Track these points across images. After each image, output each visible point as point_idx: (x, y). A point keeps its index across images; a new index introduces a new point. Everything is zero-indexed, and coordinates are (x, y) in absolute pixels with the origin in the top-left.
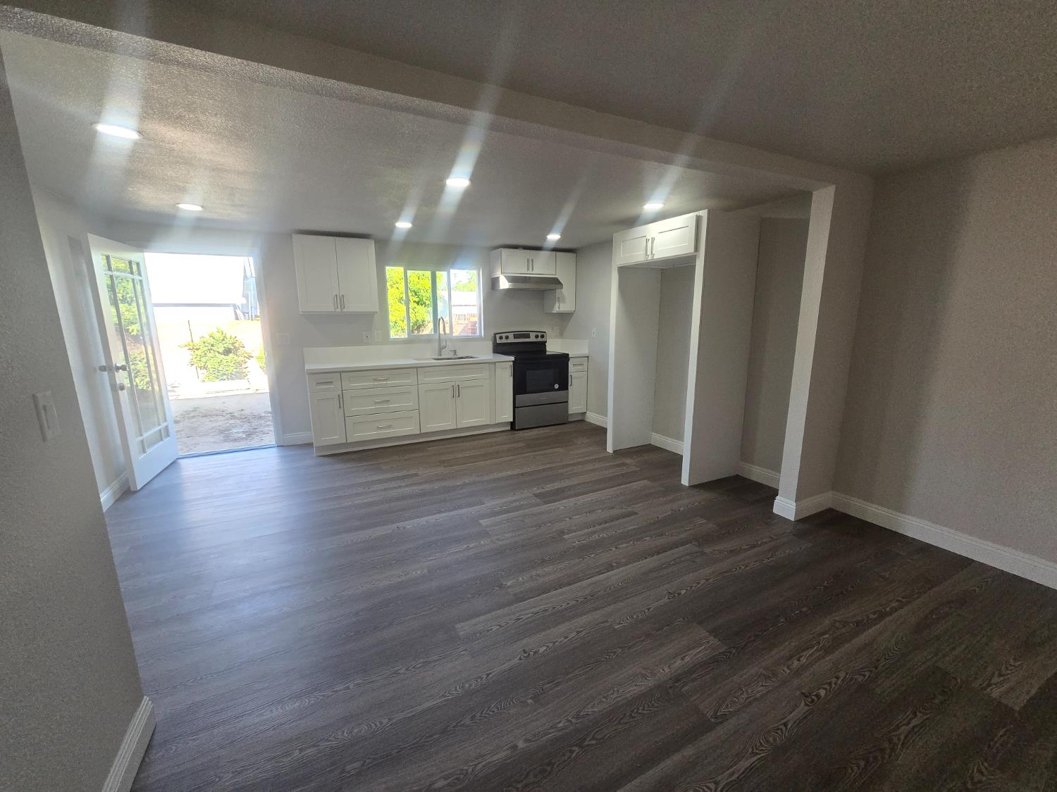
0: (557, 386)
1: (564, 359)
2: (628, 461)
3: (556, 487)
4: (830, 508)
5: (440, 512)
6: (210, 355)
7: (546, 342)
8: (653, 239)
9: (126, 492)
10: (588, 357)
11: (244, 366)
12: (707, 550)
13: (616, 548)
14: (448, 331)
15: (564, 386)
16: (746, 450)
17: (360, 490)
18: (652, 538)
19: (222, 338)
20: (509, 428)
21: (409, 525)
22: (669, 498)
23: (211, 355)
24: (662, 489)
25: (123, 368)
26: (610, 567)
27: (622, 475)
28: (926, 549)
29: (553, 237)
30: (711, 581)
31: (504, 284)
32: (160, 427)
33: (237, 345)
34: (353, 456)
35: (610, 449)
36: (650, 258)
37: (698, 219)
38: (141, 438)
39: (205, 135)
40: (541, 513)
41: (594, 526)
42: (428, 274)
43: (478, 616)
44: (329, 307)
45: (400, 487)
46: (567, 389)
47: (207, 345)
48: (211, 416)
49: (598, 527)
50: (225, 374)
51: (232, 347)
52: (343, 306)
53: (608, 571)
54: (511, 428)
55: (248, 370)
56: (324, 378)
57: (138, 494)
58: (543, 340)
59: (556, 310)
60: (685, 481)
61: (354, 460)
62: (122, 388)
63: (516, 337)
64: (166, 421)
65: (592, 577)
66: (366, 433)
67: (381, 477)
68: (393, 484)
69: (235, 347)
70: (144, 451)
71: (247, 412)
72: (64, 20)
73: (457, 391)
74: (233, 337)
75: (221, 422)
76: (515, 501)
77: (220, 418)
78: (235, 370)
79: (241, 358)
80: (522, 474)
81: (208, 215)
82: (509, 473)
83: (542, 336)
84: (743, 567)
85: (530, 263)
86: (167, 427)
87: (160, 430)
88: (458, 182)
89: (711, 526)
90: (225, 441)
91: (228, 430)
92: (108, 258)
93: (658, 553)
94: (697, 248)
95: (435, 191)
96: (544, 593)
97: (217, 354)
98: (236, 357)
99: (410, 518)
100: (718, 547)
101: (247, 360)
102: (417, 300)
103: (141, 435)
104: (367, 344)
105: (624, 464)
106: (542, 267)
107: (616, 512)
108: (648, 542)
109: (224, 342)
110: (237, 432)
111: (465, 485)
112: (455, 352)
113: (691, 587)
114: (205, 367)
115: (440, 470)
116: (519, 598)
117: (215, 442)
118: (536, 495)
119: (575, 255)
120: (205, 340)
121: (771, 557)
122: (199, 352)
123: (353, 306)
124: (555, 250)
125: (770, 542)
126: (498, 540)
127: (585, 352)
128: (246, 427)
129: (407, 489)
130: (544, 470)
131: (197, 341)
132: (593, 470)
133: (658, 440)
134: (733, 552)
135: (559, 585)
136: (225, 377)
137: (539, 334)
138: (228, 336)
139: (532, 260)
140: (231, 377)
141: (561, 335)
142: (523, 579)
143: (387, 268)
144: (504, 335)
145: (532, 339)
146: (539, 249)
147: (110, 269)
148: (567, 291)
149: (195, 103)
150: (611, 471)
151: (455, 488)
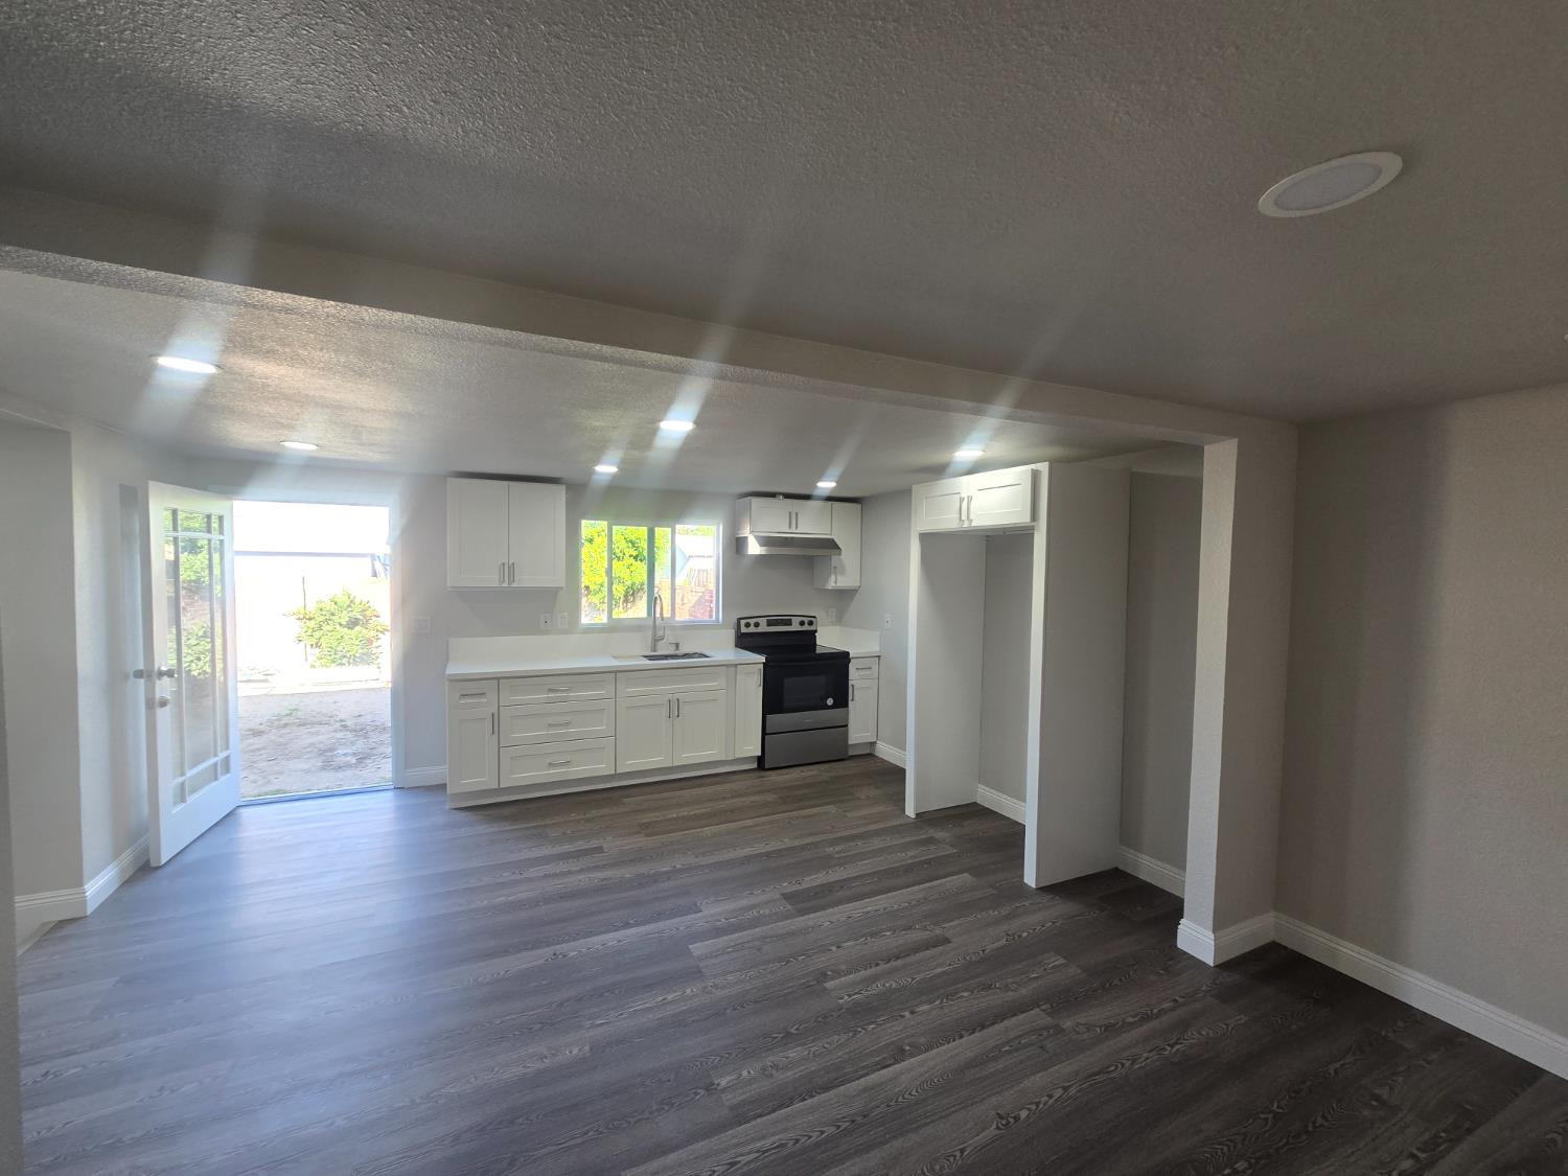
0: (830, 702)
1: (841, 660)
2: (939, 834)
3: (818, 882)
4: (1274, 942)
5: (626, 925)
6: (326, 628)
7: (816, 631)
8: (970, 499)
9: (144, 869)
10: (879, 657)
11: (375, 644)
12: (1068, 1024)
13: (912, 1013)
14: (667, 614)
15: (842, 701)
16: (1127, 824)
17: (507, 876)
18: (972, 992)
19: (348, 603)
20: (755, 766)
21: (573, 949)
22: (1005, 911)
23: (329, 628)
24: (995, 892)
25: (170, 674)
26: (899, 1054)
27: (928, 862)
28: (1451, 1039)
29: (826, 485)
30: (1072, 1091)
31: (754, 548)
32: (216, 759)
33: (368, 613)
34: (506, 811)
35: (910, 811)
36: (966, 525)
37: (1035, 475)
38: (181, 779)
39: (309, 371)
40: (791, 934)
41: (877, 965)
42: (643, 531)
43: (664, 1153)
44: (491, 579)
45: (570, 872)
46: (846, 705)
47: (324, 613)
48: (313, 724)
49: (883, 967)
50: (345, 657)
51: (361, 617)
52: (512, 579)
53: (897, 1062)
54: (759, 764)
55: (380, 650)
56: (471, 687)
57: (160, 873)
58: (812, 628)
59: (831, 585)
60: (1030, 878)
61: (504, 818)
62: (163, 704)
63: (770, 623)
64: (227, 748)
65: (867, 1074)
66: (529, 774)
67: (546, 851)
68: (562, 867)
69: (365, 616)
70: (183, 800)
71: (367, 719)
72: (79, 260)
73: (675, 709)
74: (365, 601)
75: (324, 737)
76: (752, 907)
77: (322, 729)
78: (360, 651)
79: (372, 633)
80: (768, 855)
81: (324, 454)
82: (747, 851)
83: (811, 623)
84: (1128, 1064)
85: (793, 518)
86: (227, 758)
87: (215, 764)
88: (677, 425)
89: (1073, 971)
90: (323, 769)
91: (331, 750)
92: (175, 512)
93: (983, 1027)
94: (1034, 516)
95: (645, 436)
96: (781, 1107)
97: (338, 627)
98: (364, 631)
99: (577, 936)
100: (1082, 1018)
101: (381, 635)
102: (635, 553)
103: (183, 774)
104: (546, 632)
105: (931, 841)
106: (810, 524)
107: (916, 936)
108: (968, 1003)
109: (350, 609)
110: (345, 754)
111: (676, 872)
112: (677, 645)
113: (1037, 1104)
114: (318, 645)
115: (640, 841)
116: (739, 1116)
117: (307, 771)
118: (787, 897)
119: (859, 506)
120: (322, 605)
121: (1176, 1043)
122: (312, 624)
123: (526, 580)
124: (829, 499)
125: (1173, 1009)
126: (715, 986)
127: (875, 649)
128: (360, 745)
129: (581, 877)
130: (803, 848)
131: (312, 608)
132: (882, 851)
133: (988, 797)
134: (1110, 1029)
135: (809, 1088)
136: (345, 661)
137: (806, 620)
138: (357, 601)
139: (797, 514)
140: (354, 660)
141: (839, 619)
142: (749, 1073)
143: (584, 522)
144: (752, 621)
145: (795, 627)
146: (807, 497)
147: (175, 528)
148: (849, 556)
149: (289, 337)
150: (910, 854)
151: (656, 878)
